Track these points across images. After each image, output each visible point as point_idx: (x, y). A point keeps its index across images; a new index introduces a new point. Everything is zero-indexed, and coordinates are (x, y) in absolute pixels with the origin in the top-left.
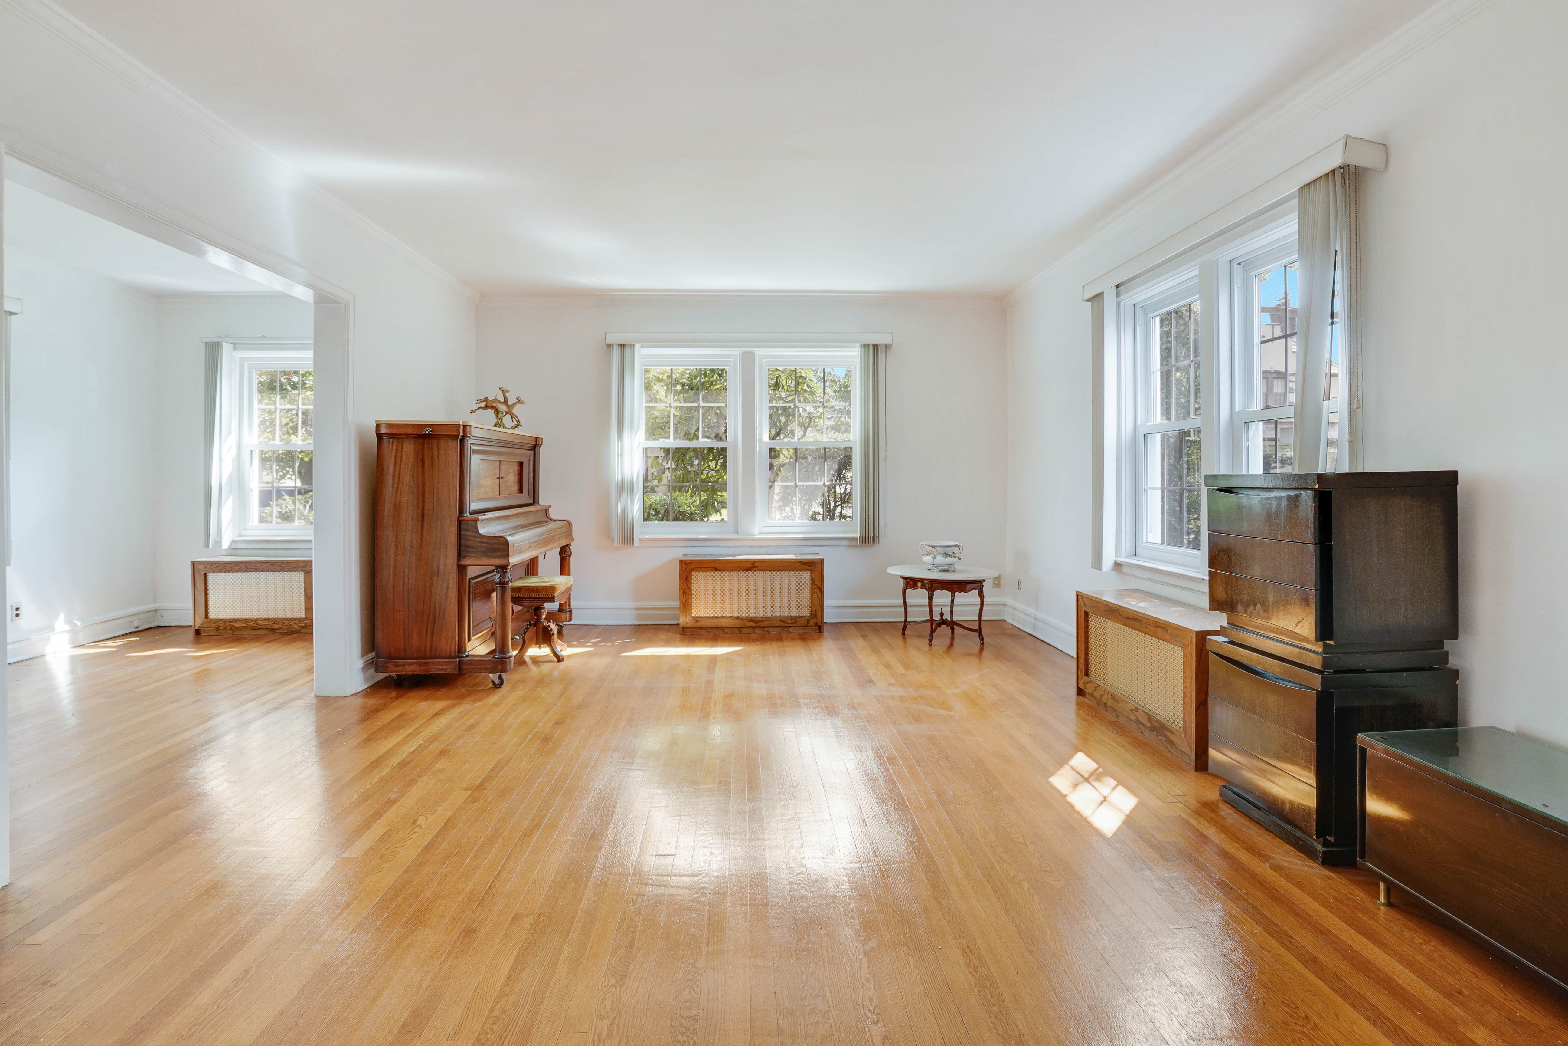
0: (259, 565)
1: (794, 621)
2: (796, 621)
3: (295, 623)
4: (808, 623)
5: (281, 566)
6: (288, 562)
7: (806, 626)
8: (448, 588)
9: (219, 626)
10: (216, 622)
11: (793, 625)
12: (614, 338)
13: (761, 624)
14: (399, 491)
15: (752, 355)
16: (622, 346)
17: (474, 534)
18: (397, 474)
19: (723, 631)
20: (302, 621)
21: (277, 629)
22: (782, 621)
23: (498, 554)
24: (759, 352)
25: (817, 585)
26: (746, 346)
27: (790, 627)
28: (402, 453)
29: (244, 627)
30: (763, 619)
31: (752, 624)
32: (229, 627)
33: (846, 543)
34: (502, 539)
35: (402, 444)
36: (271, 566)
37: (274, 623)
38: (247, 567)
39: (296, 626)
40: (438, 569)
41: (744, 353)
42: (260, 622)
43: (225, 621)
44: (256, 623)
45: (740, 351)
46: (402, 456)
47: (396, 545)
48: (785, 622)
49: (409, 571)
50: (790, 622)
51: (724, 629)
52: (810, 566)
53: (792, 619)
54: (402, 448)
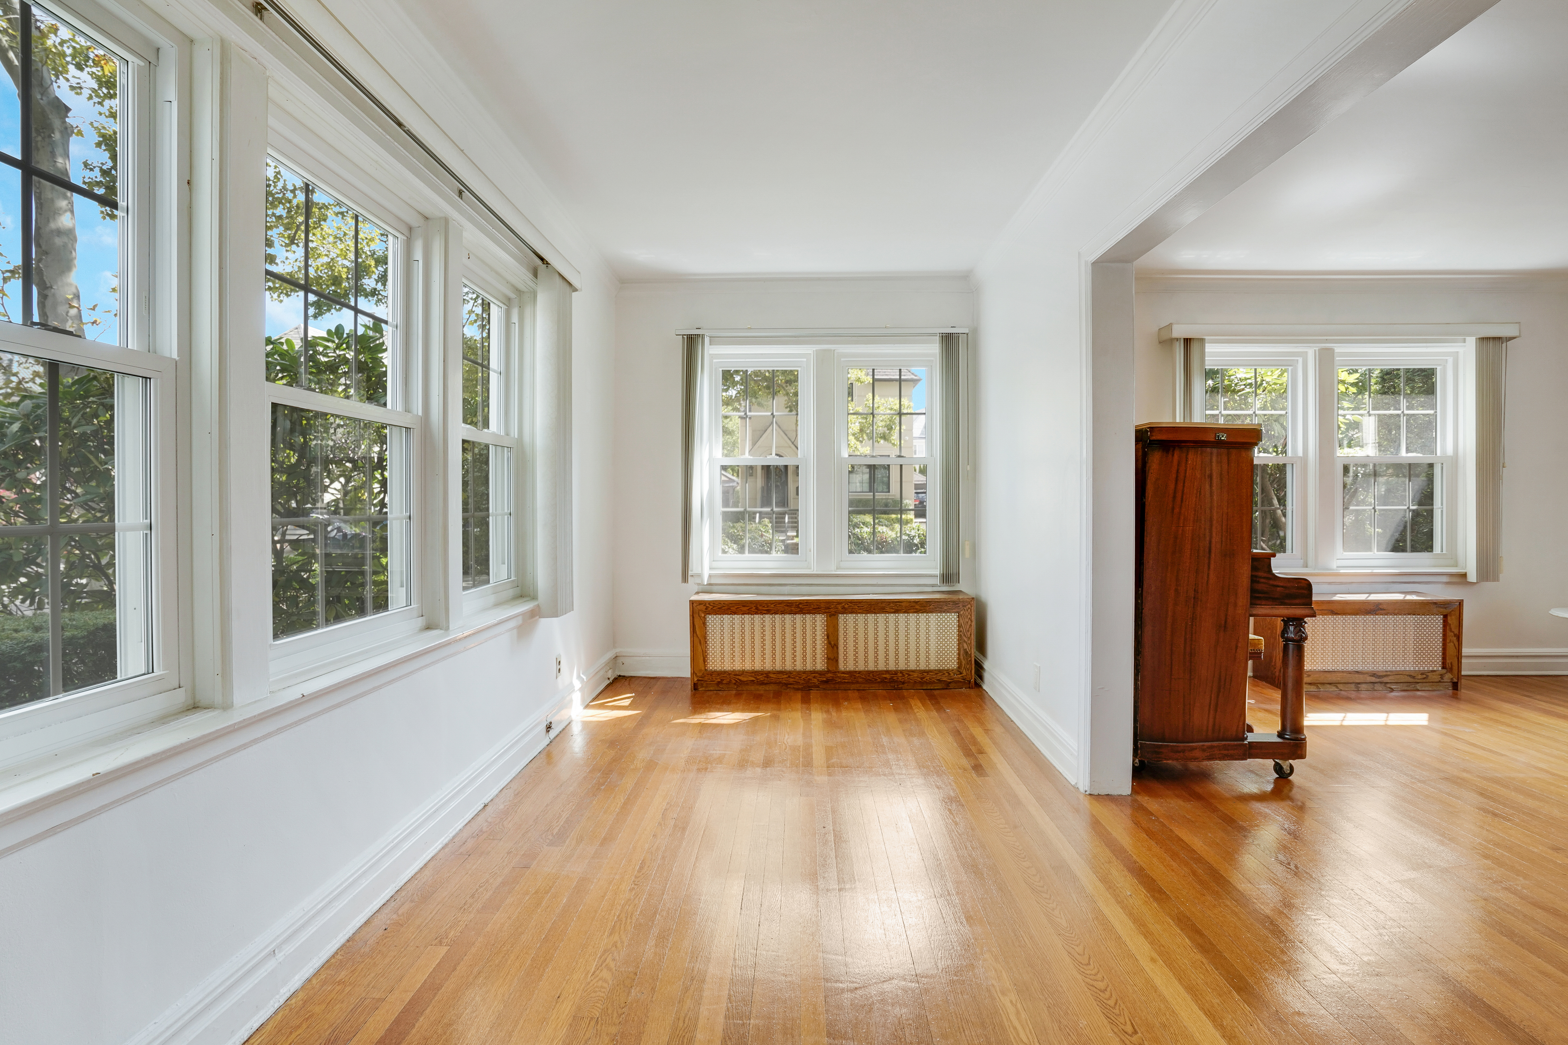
0: (772, 606)
1: (1425, 676)
2: (1427, 676)
3: (814, 677)
4: (1442, 678)
5: (799, 607)
6: (807, 602)
7: (1440, 682)
8: (1237, 647)
9: (722, 680)
10: (718, 675)
11: (1424, 681)
12: (1180, 331)
13: (1385, 680)
14: (1182, 518)
15: (1331, 350)
16: (1187, 341)
17: (1265, 575)
18: (1179, 495)
19: (1337, 687)
20: (824, 675)
21: (791, 684)
22: (1410, 676)
23: (1297, 601)
24: (1339, 349)
25: (1453, 632)
26: (1327, 341)
27: (1418, 683)
28: (1186, 467)
29: (753, 681)
30: (1388, 673)
31: (1373, 679)
32: (734, 682)
33: (1445, 579)
34: (1303, 581)
35: (1187, 454)
36: (786, 607)
37: (789, 677)
38: (757, 608)
39: (815, 681)
40: (1226, 622)
41: (1322, 350)
42: (772, 675)
43: (729, 674)
44: (767, 677)
45: (1316, 347)
46: (1186, 471)
47: (1176, 590)
48: (1414, 677)
49: (1192, 625)
50: (1420, 677)
51: (1338, 685)
52: (1445, 608)
53: (1422, 674)
54: (1187, 458)
